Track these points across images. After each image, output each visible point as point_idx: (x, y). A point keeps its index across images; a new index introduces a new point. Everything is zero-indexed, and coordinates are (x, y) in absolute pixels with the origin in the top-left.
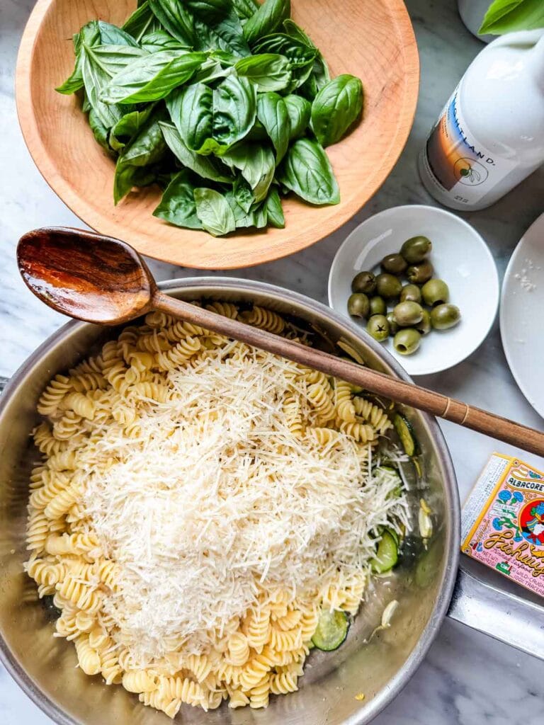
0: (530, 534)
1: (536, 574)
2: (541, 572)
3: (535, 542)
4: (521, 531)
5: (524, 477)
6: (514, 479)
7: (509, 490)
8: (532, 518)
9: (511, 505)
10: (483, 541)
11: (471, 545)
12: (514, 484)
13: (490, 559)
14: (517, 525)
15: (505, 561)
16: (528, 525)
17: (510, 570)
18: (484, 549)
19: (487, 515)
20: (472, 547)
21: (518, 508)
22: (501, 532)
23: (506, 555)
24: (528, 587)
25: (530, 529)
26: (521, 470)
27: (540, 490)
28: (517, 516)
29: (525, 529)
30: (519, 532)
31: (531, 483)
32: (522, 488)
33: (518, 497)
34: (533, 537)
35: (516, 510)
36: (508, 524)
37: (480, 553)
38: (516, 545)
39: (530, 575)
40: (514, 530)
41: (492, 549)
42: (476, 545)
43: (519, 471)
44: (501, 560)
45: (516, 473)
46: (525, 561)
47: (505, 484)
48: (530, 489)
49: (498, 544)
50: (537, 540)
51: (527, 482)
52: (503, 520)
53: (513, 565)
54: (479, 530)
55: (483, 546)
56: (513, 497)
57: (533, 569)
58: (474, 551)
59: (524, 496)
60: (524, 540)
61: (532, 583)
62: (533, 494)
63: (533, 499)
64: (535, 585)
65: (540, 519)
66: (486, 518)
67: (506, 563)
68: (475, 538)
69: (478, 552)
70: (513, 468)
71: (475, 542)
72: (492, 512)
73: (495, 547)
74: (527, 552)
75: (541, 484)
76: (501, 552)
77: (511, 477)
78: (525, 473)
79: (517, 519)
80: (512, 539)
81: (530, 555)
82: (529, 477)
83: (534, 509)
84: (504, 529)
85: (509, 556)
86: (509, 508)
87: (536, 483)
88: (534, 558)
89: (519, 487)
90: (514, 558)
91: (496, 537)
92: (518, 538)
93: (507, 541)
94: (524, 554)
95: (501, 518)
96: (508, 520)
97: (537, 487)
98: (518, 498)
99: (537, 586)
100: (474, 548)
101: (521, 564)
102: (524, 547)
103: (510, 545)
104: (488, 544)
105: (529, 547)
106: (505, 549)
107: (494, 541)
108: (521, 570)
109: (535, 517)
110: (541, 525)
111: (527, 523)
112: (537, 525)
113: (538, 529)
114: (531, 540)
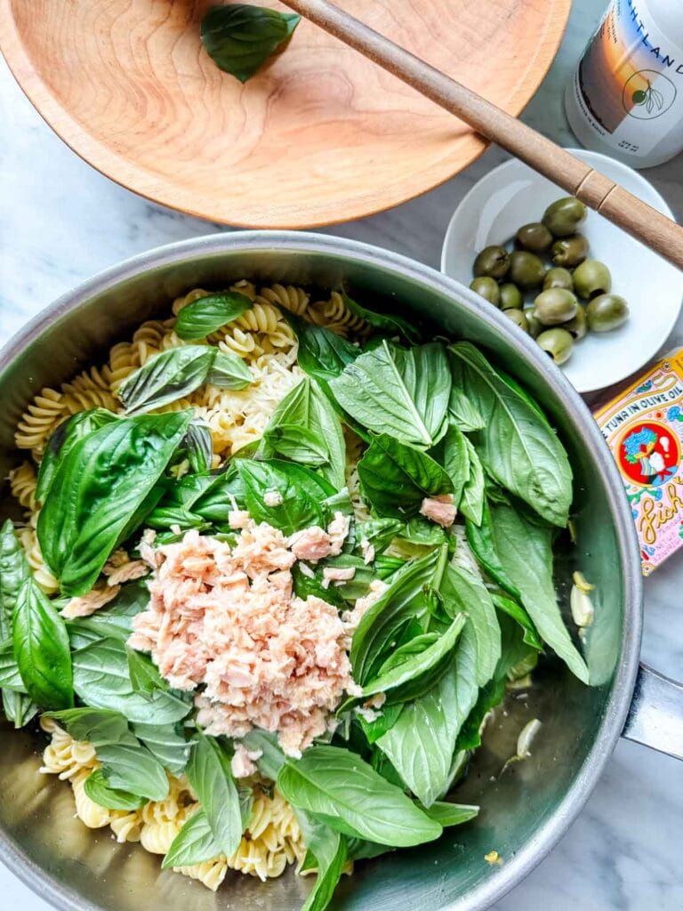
0: (659, 478)
3: (670, 473)
4: (650, 486)
8: (639, 466)
10: (643, 543)
11: (642, 560)
13: (669, 543)
14: (640, 489)
15: (679, 524)
16: (645, 474)
18: (654, 546)
20: (645, 561)
22: (640, 514)
23: (672, 520)
25: (652, 473)
28: (628, 484)
30: (650, 490)
34: (664, 473)
36: (635, 500)
37: (656, 553)
38: (666, 500)
40: (645, 495)
41: (657, 535)
42: (644, 554)
44: (677, 529)
49: (654, 524)
50: (669, 470)
55: (649, 546)
58: (651, 561)
60: (664, 487)
65: (644, 454)
69: (654, 556)
73: (656, 530)
76: (665, 525)
79: (632, 486)
80: (655, 502)
83: (627, 458)
85: (676, 516)
91: (644, 522)
92: (658, 495)
93: (656, 510)
102: (672, 490)
103: (662, 509)
104: (649, 538)
105: (676, 485)
106: (664, 517)
107: (648, 528)
109: (639, 460)
110: (652, 456)
111: (642, 474)
112: (650, 462)
113: (656, 463)
114: (667, 477)
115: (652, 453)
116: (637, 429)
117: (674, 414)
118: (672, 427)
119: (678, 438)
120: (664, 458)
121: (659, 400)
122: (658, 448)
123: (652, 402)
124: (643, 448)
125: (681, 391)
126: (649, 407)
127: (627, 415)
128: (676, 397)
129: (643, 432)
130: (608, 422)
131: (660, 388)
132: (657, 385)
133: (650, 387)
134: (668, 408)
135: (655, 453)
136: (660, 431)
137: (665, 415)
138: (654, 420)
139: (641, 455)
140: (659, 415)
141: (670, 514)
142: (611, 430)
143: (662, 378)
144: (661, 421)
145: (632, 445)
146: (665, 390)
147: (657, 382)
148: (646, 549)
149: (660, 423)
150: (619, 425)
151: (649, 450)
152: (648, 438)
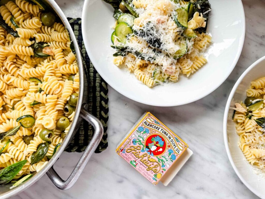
0: (149, 150)
1: (148, 170)
2: (150, 169)
3: (151, 154)
4: (145, 147)
5: (152, 122)
6: (147, 122)
7: (143, 127)
8: (151, 142)
9: (143, 134)
10: (126, 149)
11: (120, 149)
12: (146, 125)
13: (128, 158)
14: (144, 144)
15: (134, 160)
16: (149, 145)
17: (136, 165)
18: (126, 152)
19: (130, 137)
20: (120, 150)
21: (146, 137)
22: (135, 146)
23: (135, 157)
24: (143, 175)
25: (150, 147)
26: (151, 119)
27: (158, 130)
28: (145, 140)
29: (147, 147)
30: (144, 148)
31: (155, 125)
32: (150, 127)
33: (147, 131)
34: (150, 151)
35: (145, 137)
36: (140, 143)
37: (124, 154)
38: (141, 154)
39: (145, 169)
40: (142, 146)
41: (130, 153)
42: (122, 150)
43: (150, 119)
44: (133, 159)
45: (148, 119)
47: (142, 124)
48: (153, 128)
49: (133, 151)
50: (152, 153)
51: (152, 125)
52: (138, 140)
53: (138, 163)
54: (125, 143)
55: (125, 151)
56: (144, 130)
57: (147, 167)
58: (121, 153)
59: (150, 131)
60: (146, 152)
61: (146, 174)
62: (154, 131)
63: (154, 134)
65: (155, 143)
66: (130, 138)
67: (135, 161)
68: (123, 146)
70: (147, 117)
71: (122, 148)
72: (133, 136)
73: (131, 152)
74: (146, 158)
75: (159, 127)
76: (133, 155)
77: (145, 121)
78: (153, 120)
79: (144, 141)
80: (140, 150)
81: (147, 160)
82: (154, 123)
83: (153, 138)
84: (137, 145)
85: (137, 158)
87: (157, 126)
88: (149, 162)
89: (148, 127)
90: (139, 159)
91: (133, 148)
92: (143, 150)
93: (138, 151)
94: (145, 158)
95: (137, 139)
96: (140, 141)
97: (157, 128)
99: (148, 175)
100: (121, 151)
101: (142, 163)
102: (145, 155)
103: (138, 153)
104: (128, 150)
105: (147, 156)
107: (131, 150)
108: (141, 166)
109: (153, 142)
110: (155, 146)
111: (149, 144)
112: (153, 146)
113: (153, 148)
114: (149, 153)
115: (156, 146)
116: (163, 140)
117: (171, 151)
118: (166, 152)
119: (163, 154)
120: (155, 150)
121: (174, 146)
122: (158, 148)
123: (173, 143)
124: (157, 143)
125: (179, 153)
126: (171, 142)
127: (167, 135)
128: (176, 151)
129: (163, 142)
131: (178, 145)
132: (179, 144)
133: (178, 142)
134: (172, 149)
135: (156, 147)
136: (164, 148)
137: (170, 149)
138: (167, 145)
140: (169, 146)
141: (137, 156)
142: (161, 131)
143: (182, 145)
144: (167, 148)
145: (158, 139)
146: (178, 147)
147: (180, 144)
148: (124, 150)
149: (167, 147)
150: (163, 133)
151: (157, 145)
152: (161, 144)
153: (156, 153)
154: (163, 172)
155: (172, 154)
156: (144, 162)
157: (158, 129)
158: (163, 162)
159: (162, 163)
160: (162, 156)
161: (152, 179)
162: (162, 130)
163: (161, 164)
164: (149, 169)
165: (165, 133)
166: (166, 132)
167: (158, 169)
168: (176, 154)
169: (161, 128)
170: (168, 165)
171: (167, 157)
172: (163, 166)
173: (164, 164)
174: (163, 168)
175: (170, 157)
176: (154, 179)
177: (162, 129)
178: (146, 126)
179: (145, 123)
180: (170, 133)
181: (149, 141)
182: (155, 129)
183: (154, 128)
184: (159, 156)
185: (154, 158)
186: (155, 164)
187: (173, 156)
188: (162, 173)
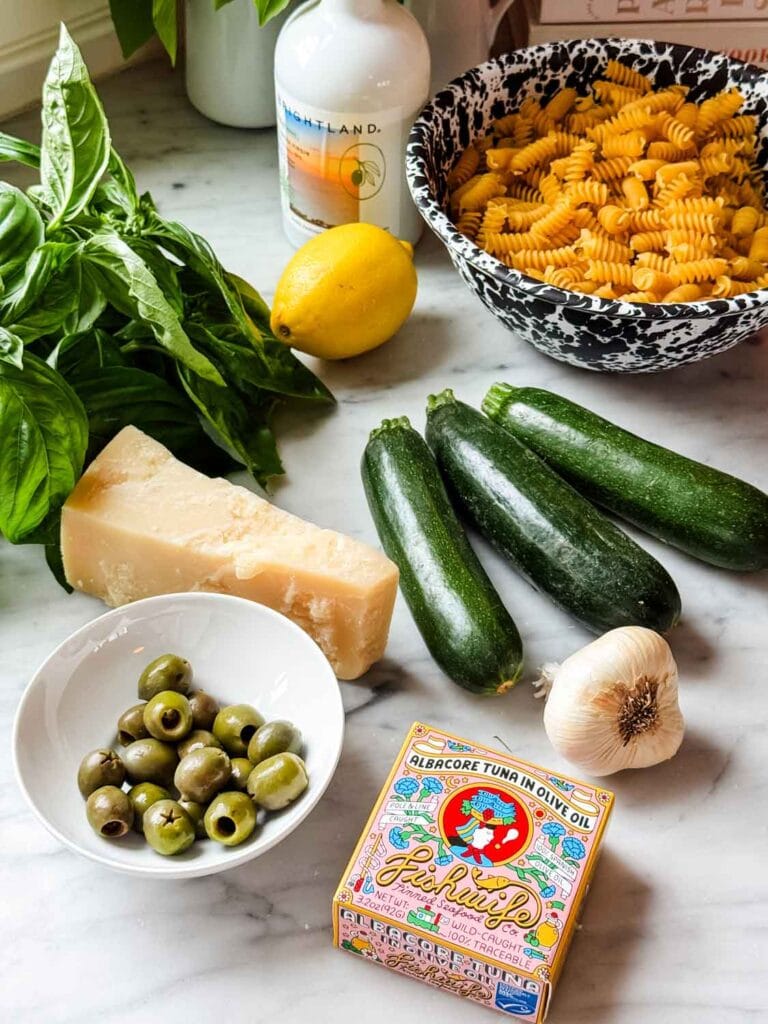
0: (465, 849)
1: (494, 924)
2: (500, 918)
3: (478, 860)
4: (449, 845)
5: (439, 752)
6: (420, 757)
7: (412, 775)
8: (464, 819)
9: (419, 800)
10: (374, 873)
11: (351, 884)
12: (420, 766)
13: (392, 905)
14: (437, 835)
15: (423, 905)
16: (460, 833)
17: (437, 921)
18: (377, 888)
19: (375, 825)
20: (352, 889)
21: (436, 805)
22: (407, 851)
23: (423, 894)
24: (481, 952)
25: (466, 840)
26: (430, 741)
27: (473, 769)
28: (435, 818)
29: (455, 840)
30: (444, 847)
31: (454, 759)
32: (438, 769)
34: (473, 853)
35: (431, 808)
36: (420, 836)
37: (370, 896)
38: (442, 873)
39: (481, 927)
40: (434, 845)
41: (394, 885)
42: (360, 883)
43: (426, 743)
44: (415, 904)
45: (422, 747)
46: (467, 902)
47: (402, 768)
48: (453, 769)
49: (405, 874)
50: (482, 856)
51: (445, 760)
52: (409, 829)
53: (441, 911)
54: (363, 854)
55: (374, 883)
56: (422, 786)
57: (486, 915)
58: (357, 896)
59: (443, 783)
60: (458, 861)
61: (489, 943)
62: (460, 778)
63: (462, 787)
64: (495, 947)
65: (482, 819)
66: (374, 829)
67: (428, 908)
68: (357, 869)
69: (366, 896)
70: (414, 740)
71: (357, 878)
72: (385, 819)
73: (399, 880)
74: (467, 883)
75: (472, 761)
76: (412, 888)
77: (413, 754)
78: (442, 744)
79: (435, 825)
80: (432, 862)
81: (474, 889)
82: (447, 750)
83: (466, 803)
84: (414, 845)
85: (431, 895)
86: (417, 806)
87: (463, 761)
88: (483, 893)
89: (433, 769)
90: (442, 896)
91: (400, 861)
92: (443, 859)
93: (423, 867)
94: (461, 886)
95: (404, 826)
96: (418, 829)
97: (465, 766)
98: (431, 787)
99: (500, 947)
100: (357, 889)
101: (457, 908)
102: (460, 874)
103: (429, 874)
104: (385, 878)
105: (469, 872)
106: (421, 882)
107: (396, 870)
108: (459, 919)
109: (470, 816)
110: (485, 829)
111: (457, 828)
112: (477, 830)
113: (482, 838)
114: (471, 859)
115: (490, 827)
116: (506, 798)
117: (554, 830)
119: (529, 848)
120: (493, 843)
121: (558, 806)
123: (550, 799)
124: (488, 814)
125: (586, 826)
126: (543, 799)
127: (516, 779)
128: (576, 824)
129: (508, 805)
130: (493, 764)
131: (572, 800)
132: (573, 796)
133: (567, 790)
134: (555, 821)
135: (491, 831)
136: (521, 823)
137: (545, 821)
138: (530, 812)
139: (479, 816)
140: (540, 814)
141: (428, 886)
142: (486, 771)
143: (588, 798)
144: (535, 820)
145: (486, 800)
146: (575, 807)
147: (578, 794)
148: (368, 882)
149: (532, 819)
150: (498, 776)
151: (490, 822)
152: (504, 815)
153: (498, 852)
154: (554, 915)
155: (562, 838)
156: (466, 900)
157: (470, 767)
158: (542, 878)
159: (539, 881)
160: (529, 858)
161: (525, 958)
162: (490, 769)
163: (534, 886)
164: (495, 921)
165: (505, 773)
166: (507, 769)
167: (531, 907)
168: (578, 836)
169: (482, 762)
170: (564, 881)
171: (548, 855)
172: (548, 890)
173: (549, 884)
174: (552, 899)
175: (560, 849)
176: (531, 953)
177: (488, 765)
178: (424, 769)
179: (415, 760)
180: (523, 770)
181: (454, 817)
182: (460, 769)
183: (456, 768)
184: (513, 860)
185: (500, 871)
186: (512, 892)
187: (570, 844)
188: (552, 921)
